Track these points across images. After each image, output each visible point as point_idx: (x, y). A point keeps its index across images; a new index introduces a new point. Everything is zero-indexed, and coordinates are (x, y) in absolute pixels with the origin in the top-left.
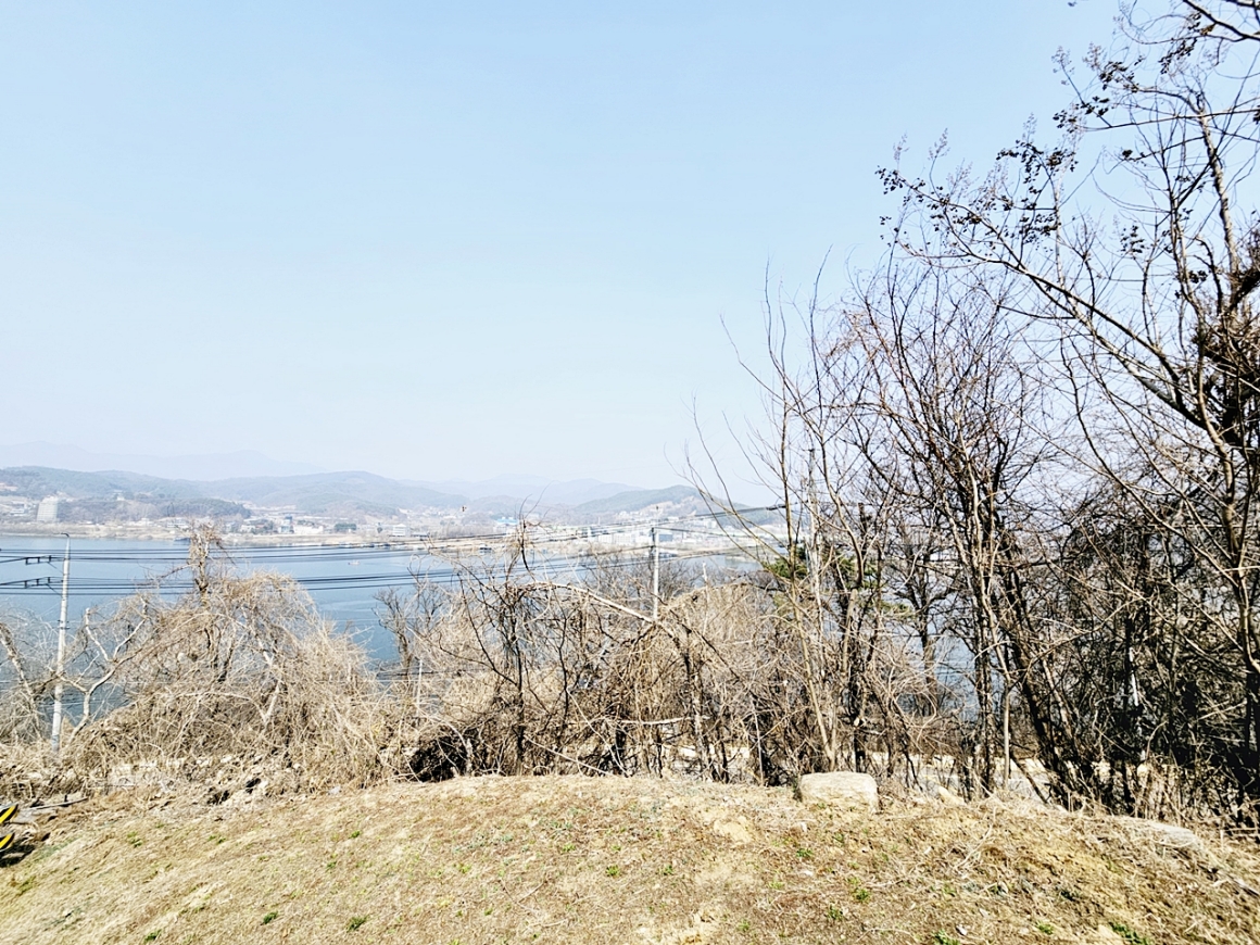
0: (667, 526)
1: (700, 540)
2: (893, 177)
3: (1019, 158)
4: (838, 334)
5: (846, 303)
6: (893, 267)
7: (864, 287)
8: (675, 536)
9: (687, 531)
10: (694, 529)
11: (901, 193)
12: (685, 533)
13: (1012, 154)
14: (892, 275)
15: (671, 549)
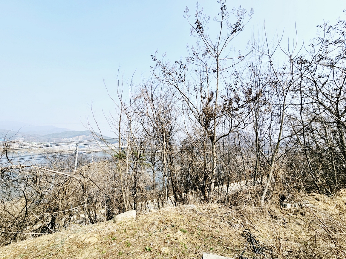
0: (83, 143)
1: (94, 148)
2: (154, 58)
3: (179, 64)
4: (138, 94)
5: (141, 86)
6: (152, 79)
7: (145, 83)
8: (85, 147)
9: (90, 145)
10: (93, 144)
11: (156, 62)
12: (89, 146)
13: (178, 62)
14: (152, 82)
15: (83, 151)
